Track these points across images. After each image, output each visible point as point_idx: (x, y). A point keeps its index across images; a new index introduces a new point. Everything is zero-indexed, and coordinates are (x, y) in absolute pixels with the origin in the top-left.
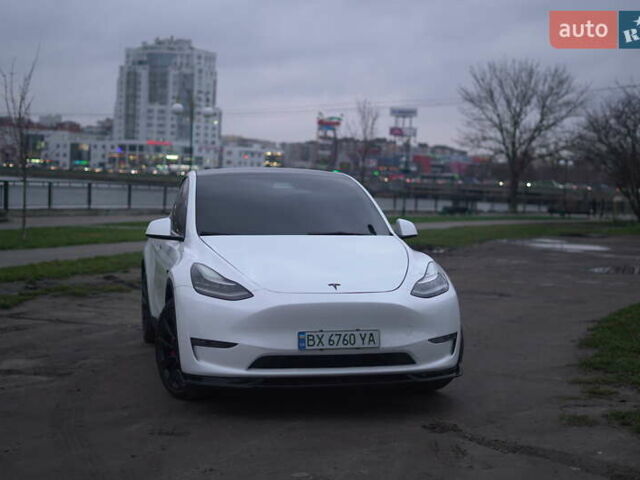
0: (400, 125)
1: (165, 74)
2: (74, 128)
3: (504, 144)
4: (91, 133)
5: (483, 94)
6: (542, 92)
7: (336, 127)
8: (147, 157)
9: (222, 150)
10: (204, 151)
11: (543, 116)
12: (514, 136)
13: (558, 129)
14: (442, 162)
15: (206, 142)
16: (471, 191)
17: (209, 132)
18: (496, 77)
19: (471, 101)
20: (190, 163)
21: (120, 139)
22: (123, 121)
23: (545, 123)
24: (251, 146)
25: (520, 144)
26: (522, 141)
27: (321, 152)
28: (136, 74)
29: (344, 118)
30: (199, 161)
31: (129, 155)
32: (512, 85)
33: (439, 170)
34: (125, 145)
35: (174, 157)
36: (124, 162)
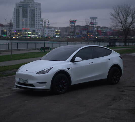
0: (93, 22)
1: (27, 10)
2: (2, 25)
3: (123, 28)
5: (116, 14)
6: (132, 13)
7: (75, 23)
8: (23, 33)
10: (38, 31)
11: (133, 19)
12: (125, 25)
14: (105, 31)
15: (39, 28)
16: (113, 39)
17: (40, 25)
18: (120, 9)
19: (113, 16)
20: (34, 34)
21: (15, 28)
22: (15, 23)
23: (133, 21)
24: (51, 29)
26: (127, 26)
27: (71, 30)
28: (19, 10)
30: (37, 34)
31: (18, 33)
32: (124, 11)
33: (104, 34)
34: (17, 30)
35: (30, 33)
36: (16, 35)
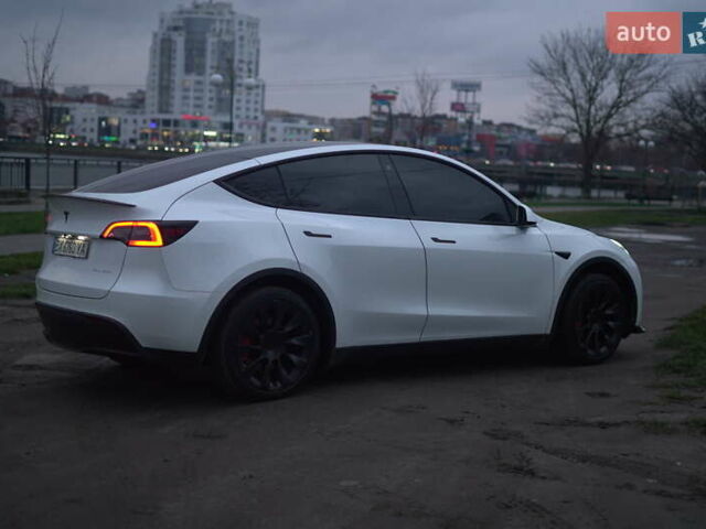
0: (463, 101)
1: (203, 42)
2: (102, 100)
3: (578, 121)
4: (122, 106)
5: (555, 67)
6: (621, 64)
7: (392, 102)
8: (183, 133)
9: (264, 126)
10: (245, 127)
11: (621, 91)
12: (589, 113)
13: (638, 106)
14: (509, 142)
15: (247, 117)
16: (539, 174)
17: (252, 106)
18: (570, 47)
19: (542, 74)
20: (229, 140)
21: (153, 112)
22: (156, 93)
23: (623, 98)
24: (297, 122)
25: (595, 123)
26: (598, 119)
27: (374, 129)
28: (171, 41)
29: (400, 91)
30: (240, 138)
31: (163, 131)
32: (587, 56)
33: (505, 150)
34: (158, 120)
35: (212, 134)
36: (158, 139)
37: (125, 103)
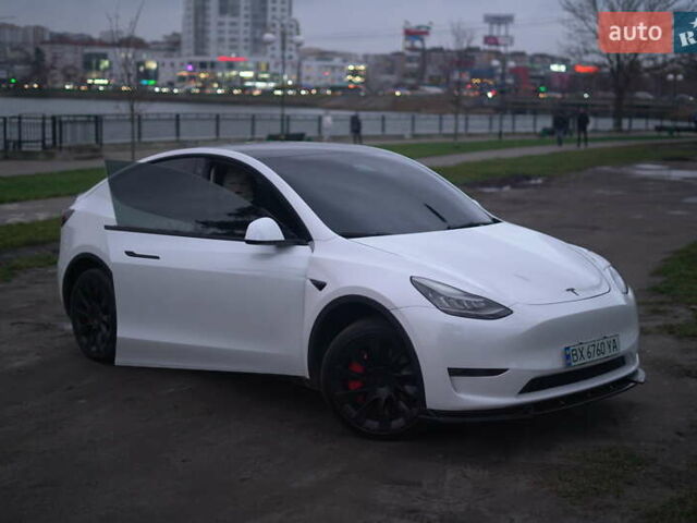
0: (495, 34)
2: (139, 44)
3: (608, 56)
4: (159, 50)
5: (585, 4)
7: (425, 37)
8: (220, 74)
9: (299, 65)
10: (280, 67)
14: (542, 73)
15: (283, 57)
19: (572, 10)
20: (264, 80)
21: (189, 55)
22: (192, 36)
24: (331, 59)
25: (626, 58)
26: (627, 54)
27: (409, 65)
29: (433, 27)
30: (276, 78)
31: (200, 73)
33: (538, 82)
34: (196, 63)
35: (249, 74)
36: (195, 81)
37: (163, 47)
